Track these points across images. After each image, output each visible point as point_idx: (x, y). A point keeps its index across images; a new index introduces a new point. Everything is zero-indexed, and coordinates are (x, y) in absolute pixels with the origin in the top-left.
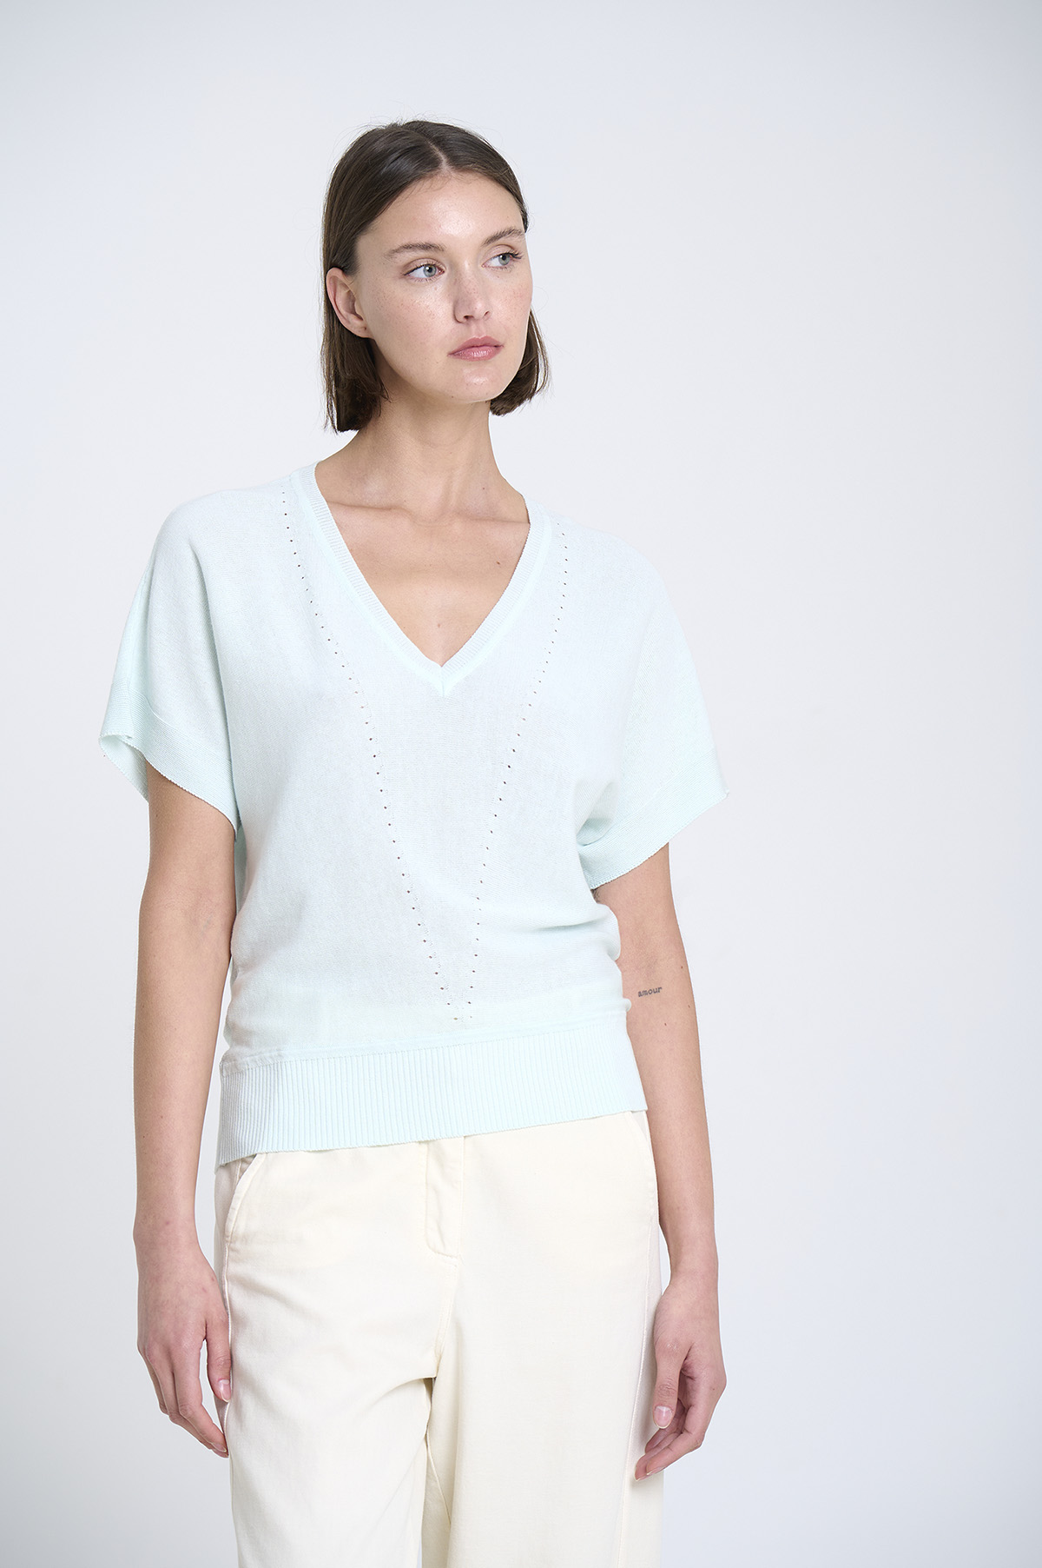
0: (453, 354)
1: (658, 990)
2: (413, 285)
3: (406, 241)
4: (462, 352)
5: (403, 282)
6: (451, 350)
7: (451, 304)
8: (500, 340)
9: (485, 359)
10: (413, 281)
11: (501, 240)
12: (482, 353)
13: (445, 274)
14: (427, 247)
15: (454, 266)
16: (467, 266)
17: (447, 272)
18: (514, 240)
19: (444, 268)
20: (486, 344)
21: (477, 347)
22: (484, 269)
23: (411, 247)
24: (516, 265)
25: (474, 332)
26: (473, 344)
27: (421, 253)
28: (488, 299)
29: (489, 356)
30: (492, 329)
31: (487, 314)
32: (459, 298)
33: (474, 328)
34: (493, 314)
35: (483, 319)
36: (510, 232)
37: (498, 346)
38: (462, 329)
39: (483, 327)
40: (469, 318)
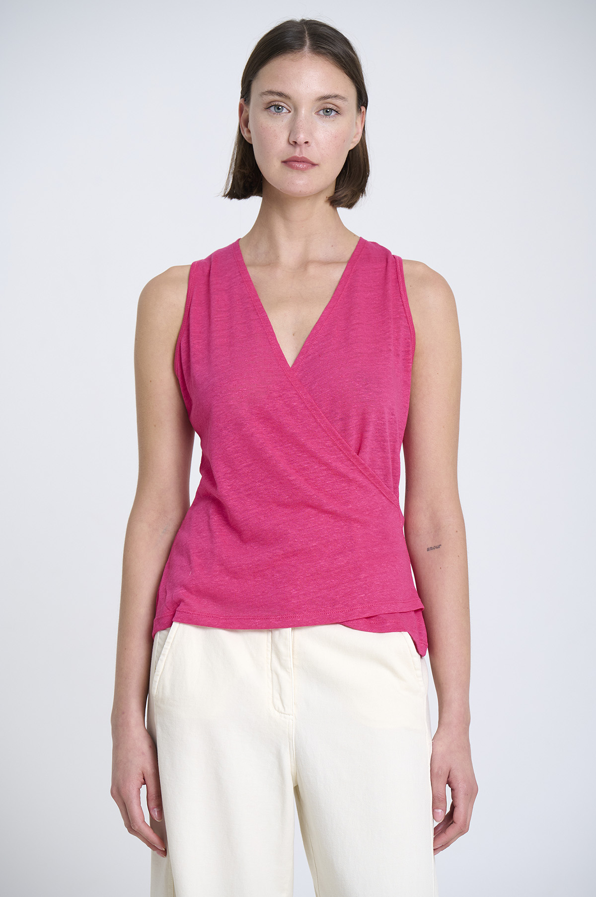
0: (285, 162)
1: (439, 547)
2: (270, 116)
3: (270, 89)
4: (288, 162)
5: (266, 113)
6: (285, 159)
7: (289, 133)
8: (315, 161)
9: (303, 170)
10: (270, 113)
11: (329, 100)
12: (301, 166)
13: (290, 114)
14: (280, 94)
15: (296, 110)
16: (303, 112)
17: (292, 112)
18: (338, 102)
19: (291, 110)
20: (304, 162)
21: (298, 162)
22: (316, 116)
23: (271, 93)
24: (339, 118)
25: (297, 153)
26: (295, 159)
27: (277, 98)
28: (311, 134)
29: (306, 169)
30: (311, 153)
31: (307, 142)
32: (293, 129)
33: (298, 150)
34: (313, 144)
35: (304, 145)
36: (336, 96)
37: (314, 165)
38: (291, 149)
39: (304, 151)
40: (295, 143)
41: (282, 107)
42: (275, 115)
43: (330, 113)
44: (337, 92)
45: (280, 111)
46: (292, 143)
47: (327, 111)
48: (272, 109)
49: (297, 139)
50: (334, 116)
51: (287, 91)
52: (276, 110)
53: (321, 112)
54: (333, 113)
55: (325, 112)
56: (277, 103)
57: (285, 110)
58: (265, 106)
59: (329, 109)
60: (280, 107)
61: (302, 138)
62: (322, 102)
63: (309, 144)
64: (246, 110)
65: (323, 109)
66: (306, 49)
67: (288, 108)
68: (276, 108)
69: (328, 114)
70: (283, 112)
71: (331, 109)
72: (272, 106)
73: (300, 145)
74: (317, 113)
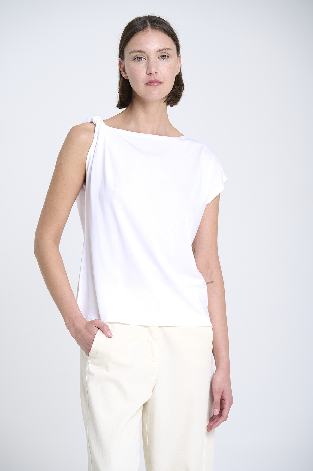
0: (146, 84)
1: (213, 282)
2: (136, 63)
4: (148, 83)
5: (134, 62)
6: (146, 82)
7: (146, 69)
8: (162, 81)
10: (135, 61)
11: (163, 51)
12: (155, 84)
14: (139, 51)
15: (148, 58)
16: (152, 57)
17: (147, 59)
18: (168, 51)
19: (145, 58)
20: (156, 82)
21: (153, 82)
22: (158, 59)
23: (135, 51)
24: (170, 59)
25: (152, 78)
26: (152, 81)
27: (138, 53)
28: (157, 68)
29: (157, 85)
30: (159, 77)
31: (156, 72)
32: (148, 67)
33: (152, 76)
34: (159, 72)
35: (155, 74)
36: (167, 49)
37: (161, 83)
38: (148, 76)
39: (155, 77)
40: (150, 73)
41: (141, 58)
42: (139, 62)
43: (165, 57)
44: (167, 47)
45: (140, 60)
46: (148, 74)
47: (163, 57)
48: (137, 59)
49: (151, 71)
50: (167, 58)
51: (142, 49)
52: (139, 60)
53: (161, 58)
54: (166, 57)
55: (162, 57)
56: (138, 56)
57: (143, 59)
58: (133, 59)
59: (164, 55)
60: (140, 58)
61: (153, 71)
62: (160, 52)
63: (157, 73)
64: (123, 63)
65: (161, 56)
66: (149, 28)
67: (144, 58)
68: (138, 59)
69: (164, 58)
70: (142, 60)
71: (165, 56)
72: (136, 58)
73: (153, 74)
74: (159, 58)
